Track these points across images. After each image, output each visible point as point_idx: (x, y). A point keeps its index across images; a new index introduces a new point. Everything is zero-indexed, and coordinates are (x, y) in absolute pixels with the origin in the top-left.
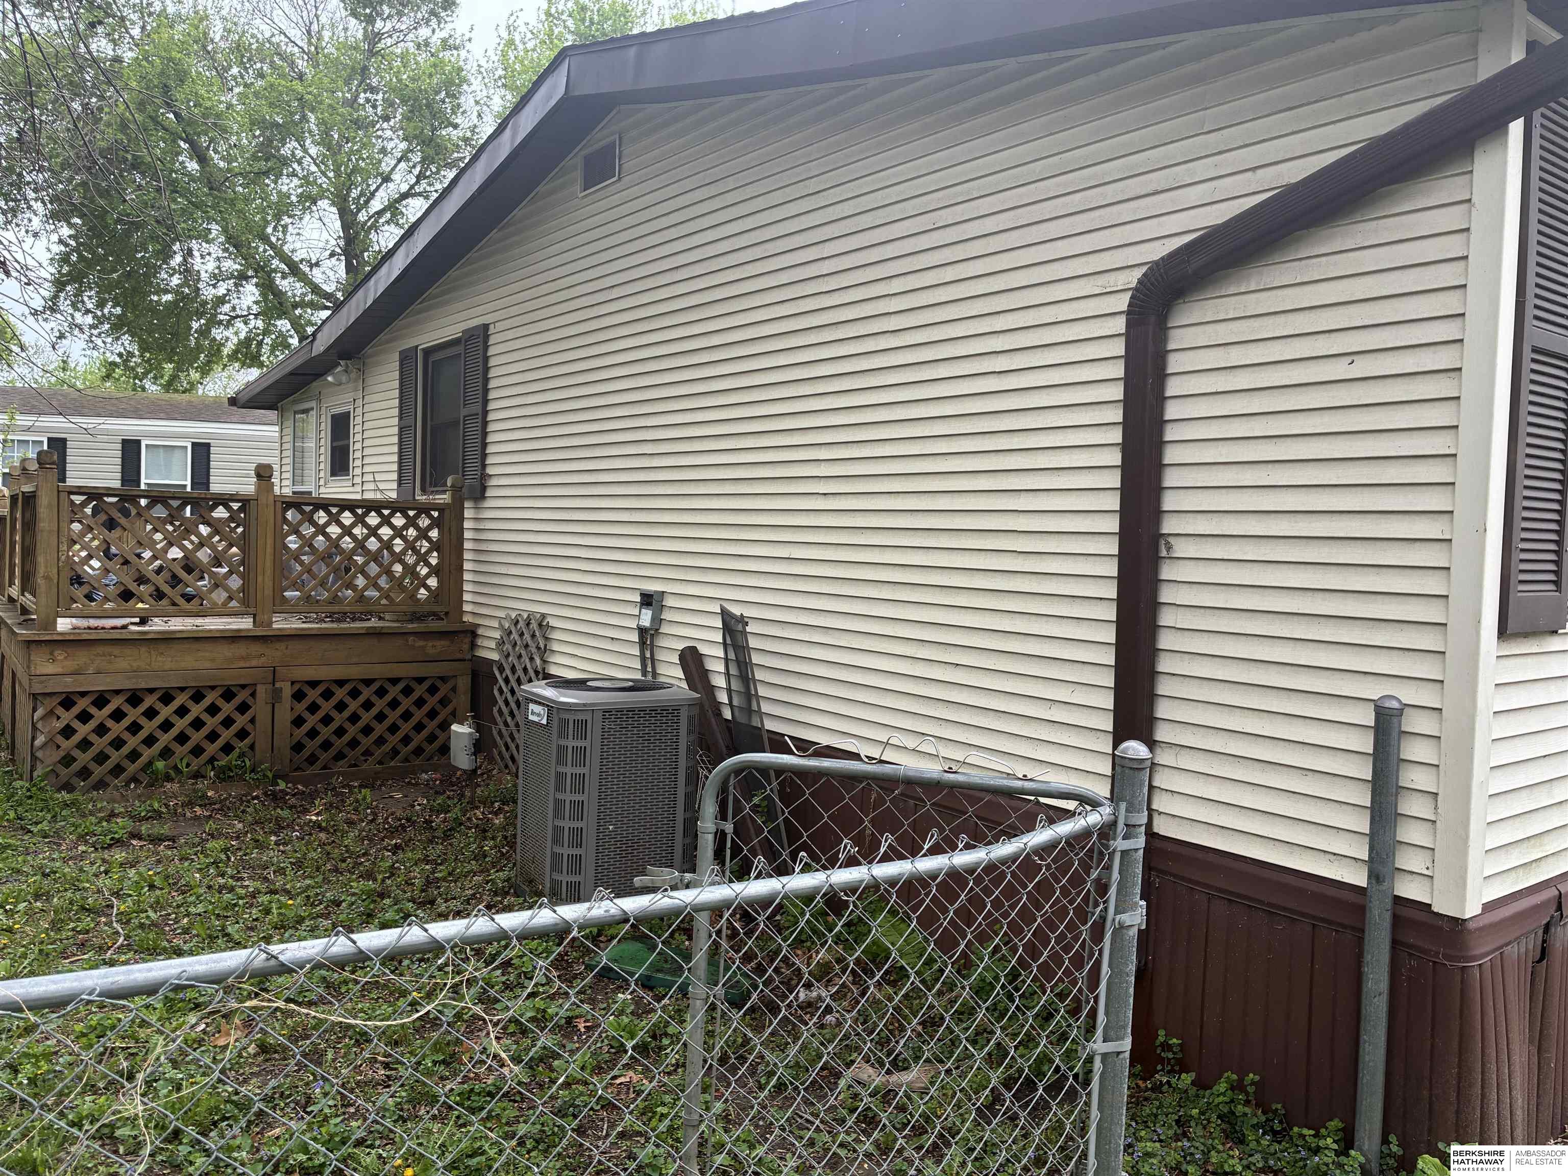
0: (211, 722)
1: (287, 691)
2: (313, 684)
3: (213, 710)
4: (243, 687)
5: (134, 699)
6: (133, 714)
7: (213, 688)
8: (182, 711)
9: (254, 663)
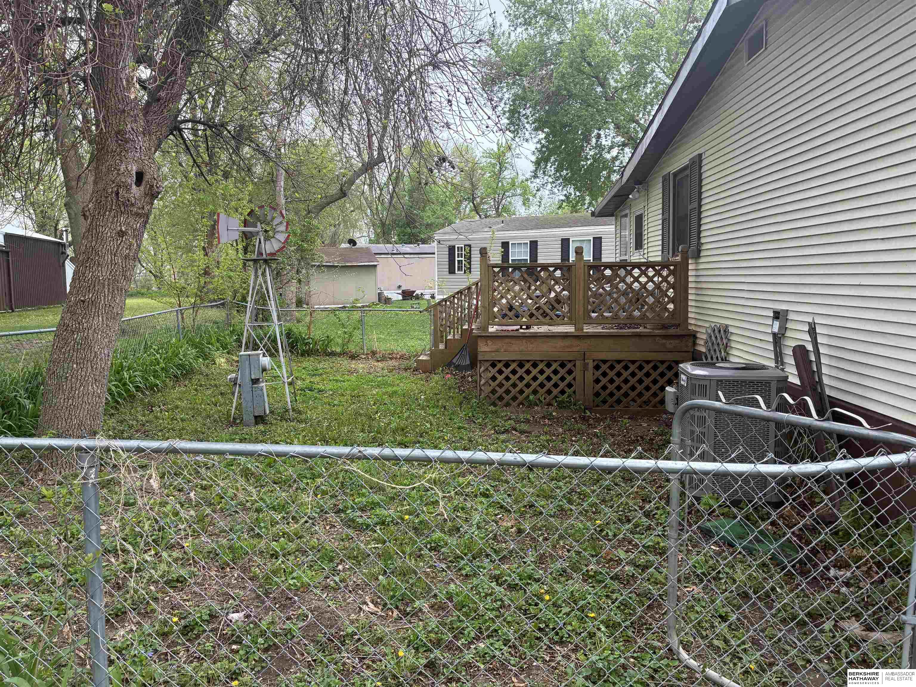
0: (555, 378)
1: (591, 365)
2: (605, 362)
3: (555, 372)
4: (570, 361)
5: (521, 365)
6: (521, 372)
7: (556, 361)
8: (542, 372)
9: (575, 349)
